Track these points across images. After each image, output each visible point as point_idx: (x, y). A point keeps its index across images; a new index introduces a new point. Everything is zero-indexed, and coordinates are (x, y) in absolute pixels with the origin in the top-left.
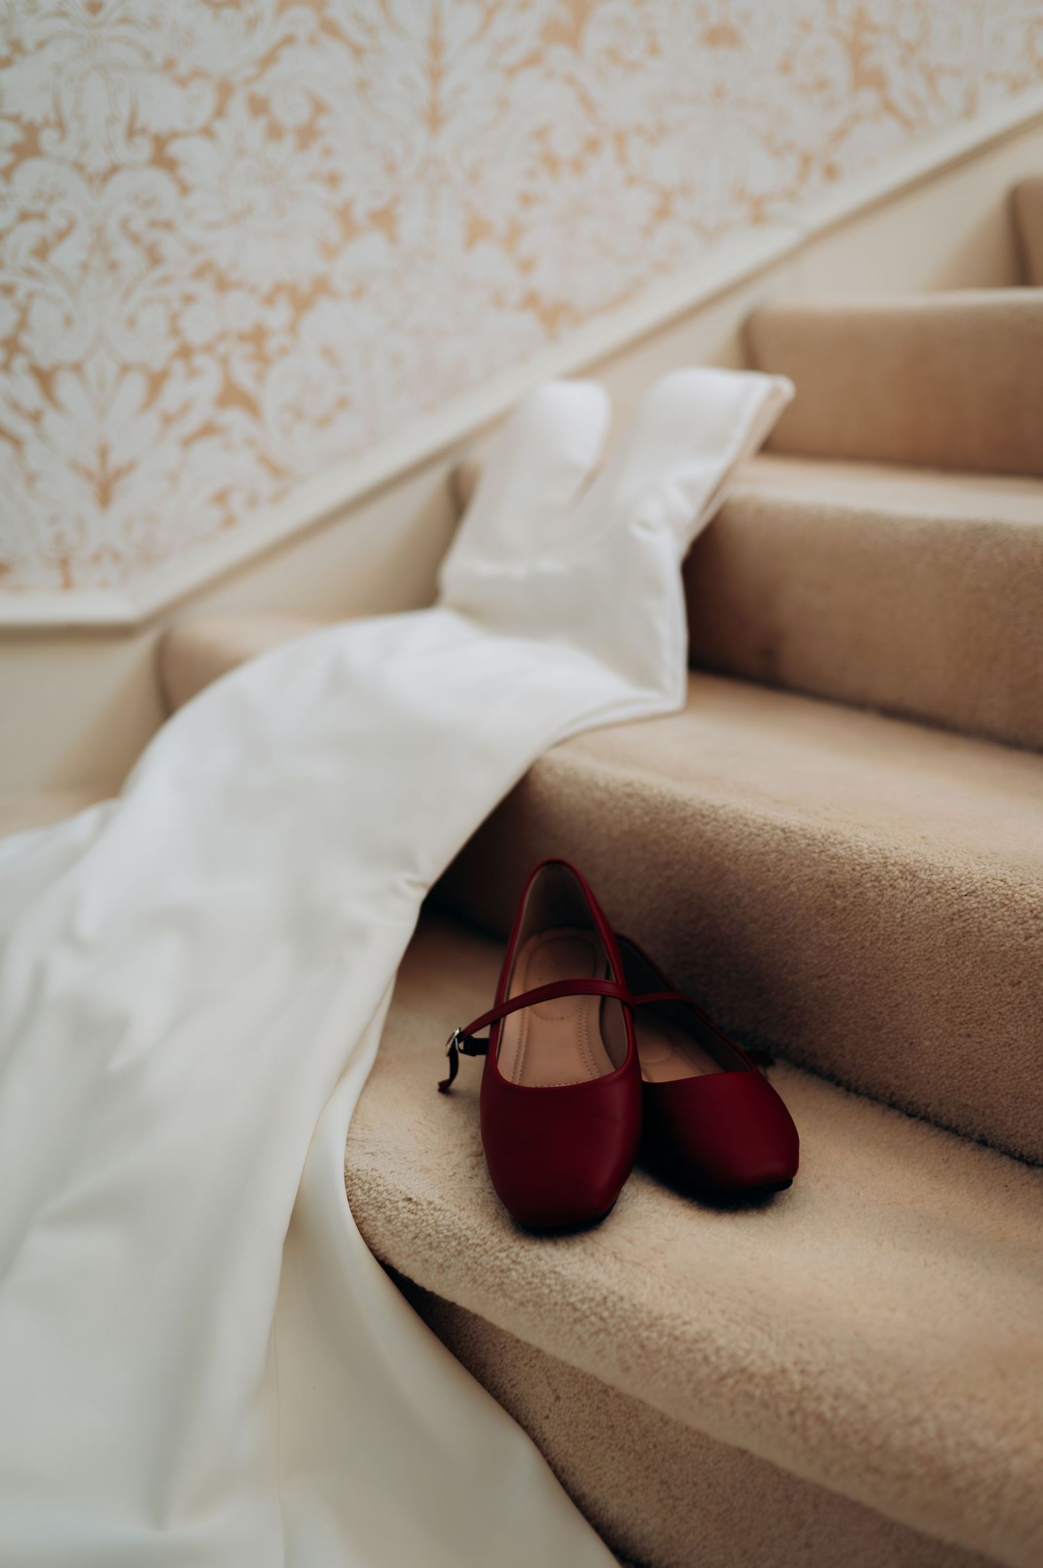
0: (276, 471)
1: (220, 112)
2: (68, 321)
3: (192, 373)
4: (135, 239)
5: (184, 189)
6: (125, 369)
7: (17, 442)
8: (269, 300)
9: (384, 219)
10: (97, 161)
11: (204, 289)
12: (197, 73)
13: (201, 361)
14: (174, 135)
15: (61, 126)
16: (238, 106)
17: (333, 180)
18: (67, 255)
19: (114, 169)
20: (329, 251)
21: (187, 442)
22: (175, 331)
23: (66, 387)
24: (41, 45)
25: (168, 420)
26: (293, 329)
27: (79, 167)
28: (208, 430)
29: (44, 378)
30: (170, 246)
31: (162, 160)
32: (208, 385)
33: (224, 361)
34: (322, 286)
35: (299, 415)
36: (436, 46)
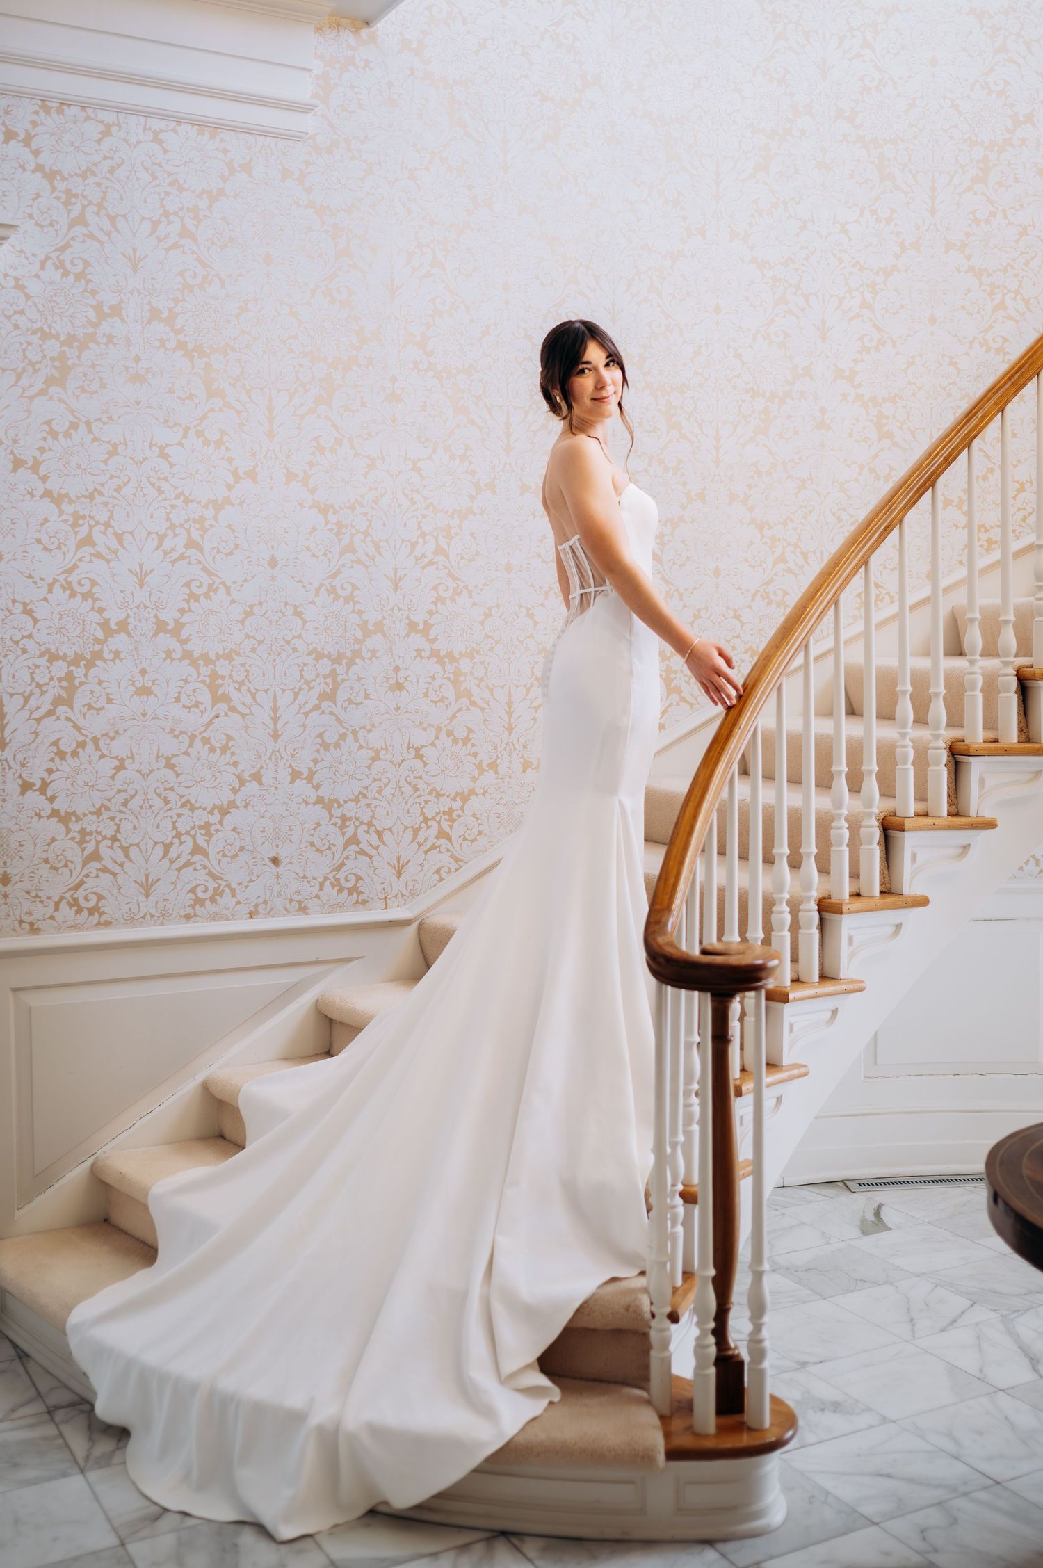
0: (457, 860)
1: (437, 738)
2: (388, 814)
3: (428, 827)
4: (410, 784)
5: (425, 764)
6: (406, 828)
7: (370, 857)
8: (454, 799)
9: (493, 766)
10: (397, 759)
11: (432, 798)
12: (430, 725)
13: (430, 823)
14: (422, 747)
15: (386, 749)
16: (443, 734)
17: (475, 755)
18: (388, 792)
19: (403, 761)
20: (474, 779)
21: (426, 852)
22: (423, 813)
23: (387, 837)
24: (380, 723)
25: (420, 845)
26: (462, 809)
27: (392, 762)
28: (434, 847)
29: (380, 834)
30: (421, 785)
31: (419, 756)
32: (433, 832)
33: (439, 822)
34: (472, 792)
35: (465, 839)
36: (510, 704)
